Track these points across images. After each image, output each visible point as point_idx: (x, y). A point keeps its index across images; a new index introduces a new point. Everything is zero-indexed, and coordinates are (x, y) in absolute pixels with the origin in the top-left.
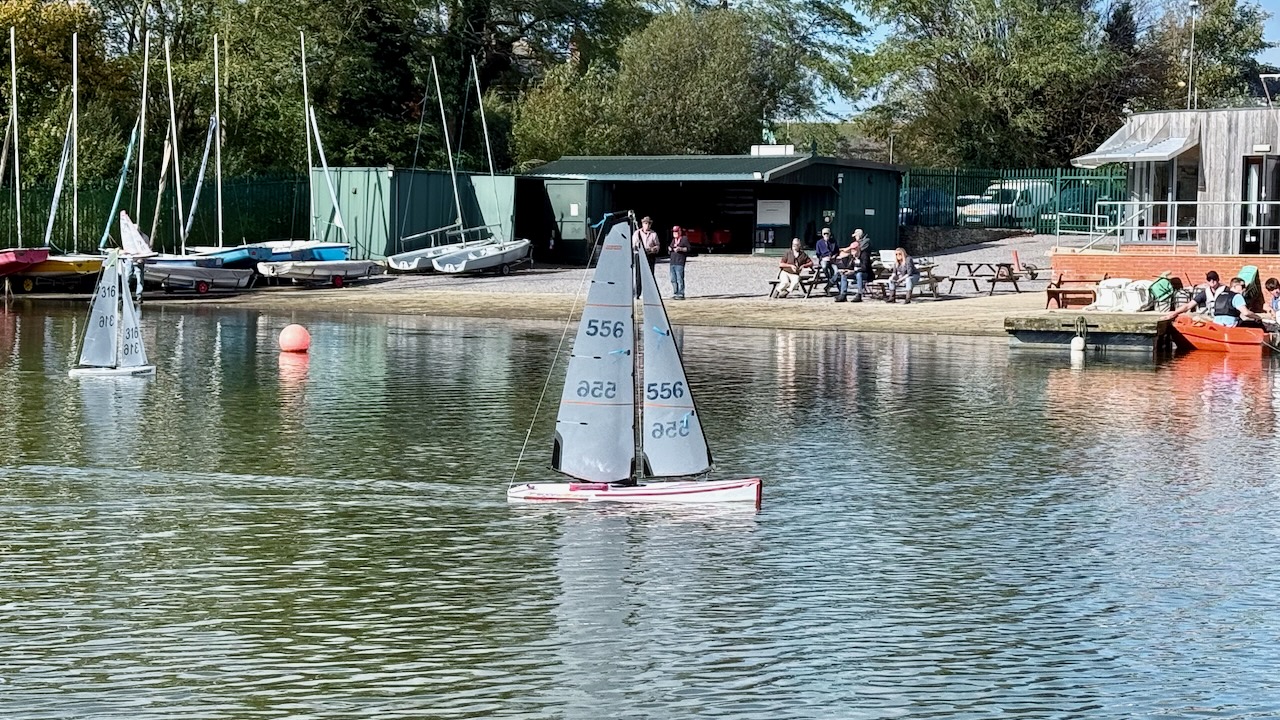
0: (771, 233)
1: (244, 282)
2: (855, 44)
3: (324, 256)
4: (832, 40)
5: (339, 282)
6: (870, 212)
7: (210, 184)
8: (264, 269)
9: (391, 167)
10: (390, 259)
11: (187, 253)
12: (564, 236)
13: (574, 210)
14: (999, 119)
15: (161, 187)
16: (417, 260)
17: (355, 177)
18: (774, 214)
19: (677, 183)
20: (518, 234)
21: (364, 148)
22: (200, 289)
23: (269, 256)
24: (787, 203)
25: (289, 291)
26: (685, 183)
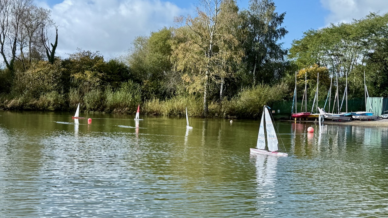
1: (349, 119)
3: (368, 115)
5: (369, 120)
7: (345, 100)
8: (354, 117)
9: (383, 97)
10: (382, 115)
11: (340, 113)
15: (335, 101)
16: (387, 116)
17: (376, 99)
21: (384, 94)
22: (339, 120)
23: (355, 115)
25: (358, 121)
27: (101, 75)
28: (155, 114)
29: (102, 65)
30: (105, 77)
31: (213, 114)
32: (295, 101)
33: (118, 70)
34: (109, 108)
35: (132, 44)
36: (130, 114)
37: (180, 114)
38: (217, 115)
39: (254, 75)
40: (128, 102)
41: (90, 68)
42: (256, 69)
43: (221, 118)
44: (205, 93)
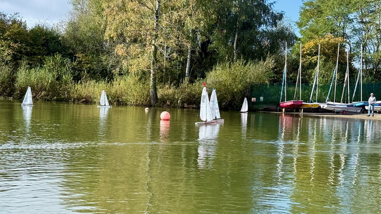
1: (359, 111)
15: (345, 85)
27: (16, 46)
28: (83, 102)
29: (19, 32)
30: (22, 50)
31: (164, 102)
32: (284, 84)
33: (44, 40)
34: (18, 92)
35: (70, 4)
36: (48, 100)
38: (169, 104)
39: (235, 48)
40: (46, 84)
42: (238, 40)
43: (174, 107)
44: (152, 71)
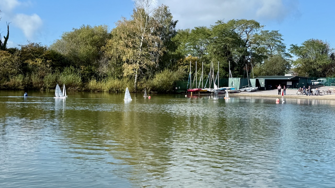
0: (289, 86)
2: (291, 59)
3: (231, 89)
4: (288, 58)
6: (303, 83)
7: (217, 80)
9: (240, 78)
10: (240, 90)
12: (261, 86)
13: (263, 83)
14: (314, 70)
15: (212, 80)
16: (244, 90)
17: (235, 79)
18: (290, 83)
19: (277, 79)
20: (256, 86)
22: (219, 93)
24: (291, 82)
26: (278, 80)
27: (49, 62)
28: (99, 91)
29: (49, 54)
31: (141, 90)
37: (117, 91)
41: (39, 56)
44: (136, 76)
